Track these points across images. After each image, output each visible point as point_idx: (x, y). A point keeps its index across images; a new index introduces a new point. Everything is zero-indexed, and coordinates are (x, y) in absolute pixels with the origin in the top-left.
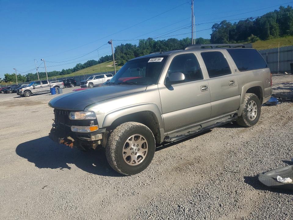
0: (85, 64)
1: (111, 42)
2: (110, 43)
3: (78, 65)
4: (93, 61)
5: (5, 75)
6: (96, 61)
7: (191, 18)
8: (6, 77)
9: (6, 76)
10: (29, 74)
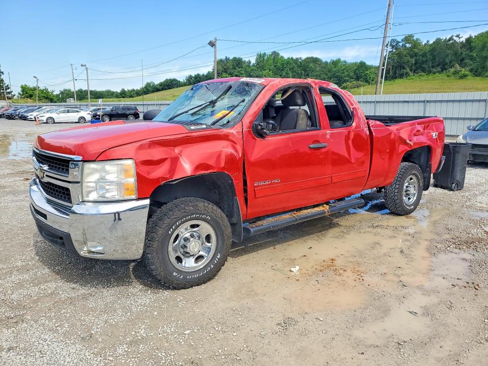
0: (161, 84)
1: (214, 43)
2: (212, 44)
3: (148, 84)
4: (175, 80)
5: (22, 87)
6: (179, 82)
7: (387, 9)
8: (23, 91)
9: (24, 89)
10: (65, 90)
